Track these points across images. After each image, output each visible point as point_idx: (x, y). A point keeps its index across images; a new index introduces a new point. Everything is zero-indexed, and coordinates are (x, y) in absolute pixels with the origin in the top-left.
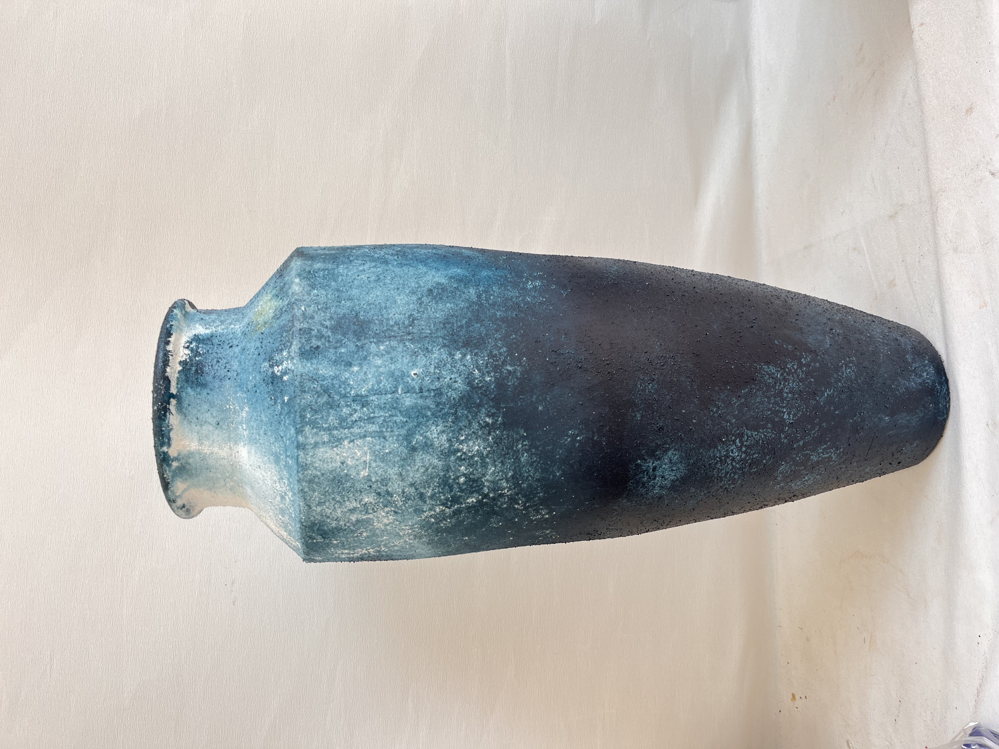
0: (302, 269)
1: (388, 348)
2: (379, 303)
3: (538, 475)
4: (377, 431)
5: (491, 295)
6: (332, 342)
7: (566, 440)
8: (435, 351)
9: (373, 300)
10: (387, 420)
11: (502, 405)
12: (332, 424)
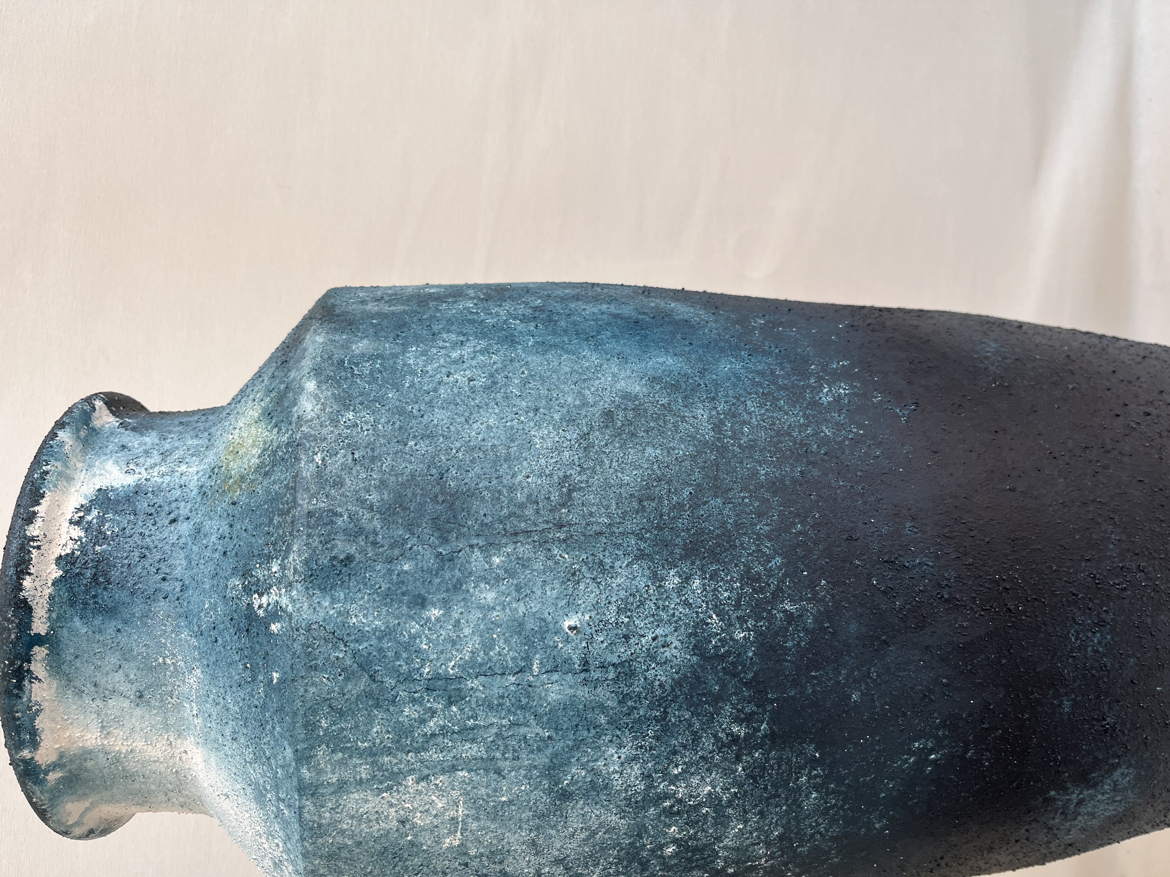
0: (326, 356)
1: (511, 561)
2: (494, 446)
3: (835, 831)
4: (482, 758)
5: (744, 423)
6: (382, 546)
7: (906, 761)
8: (620, 570)
9: (480, 437)
10: (505, 734)
11: (769, 696)
12: (378, 741)
